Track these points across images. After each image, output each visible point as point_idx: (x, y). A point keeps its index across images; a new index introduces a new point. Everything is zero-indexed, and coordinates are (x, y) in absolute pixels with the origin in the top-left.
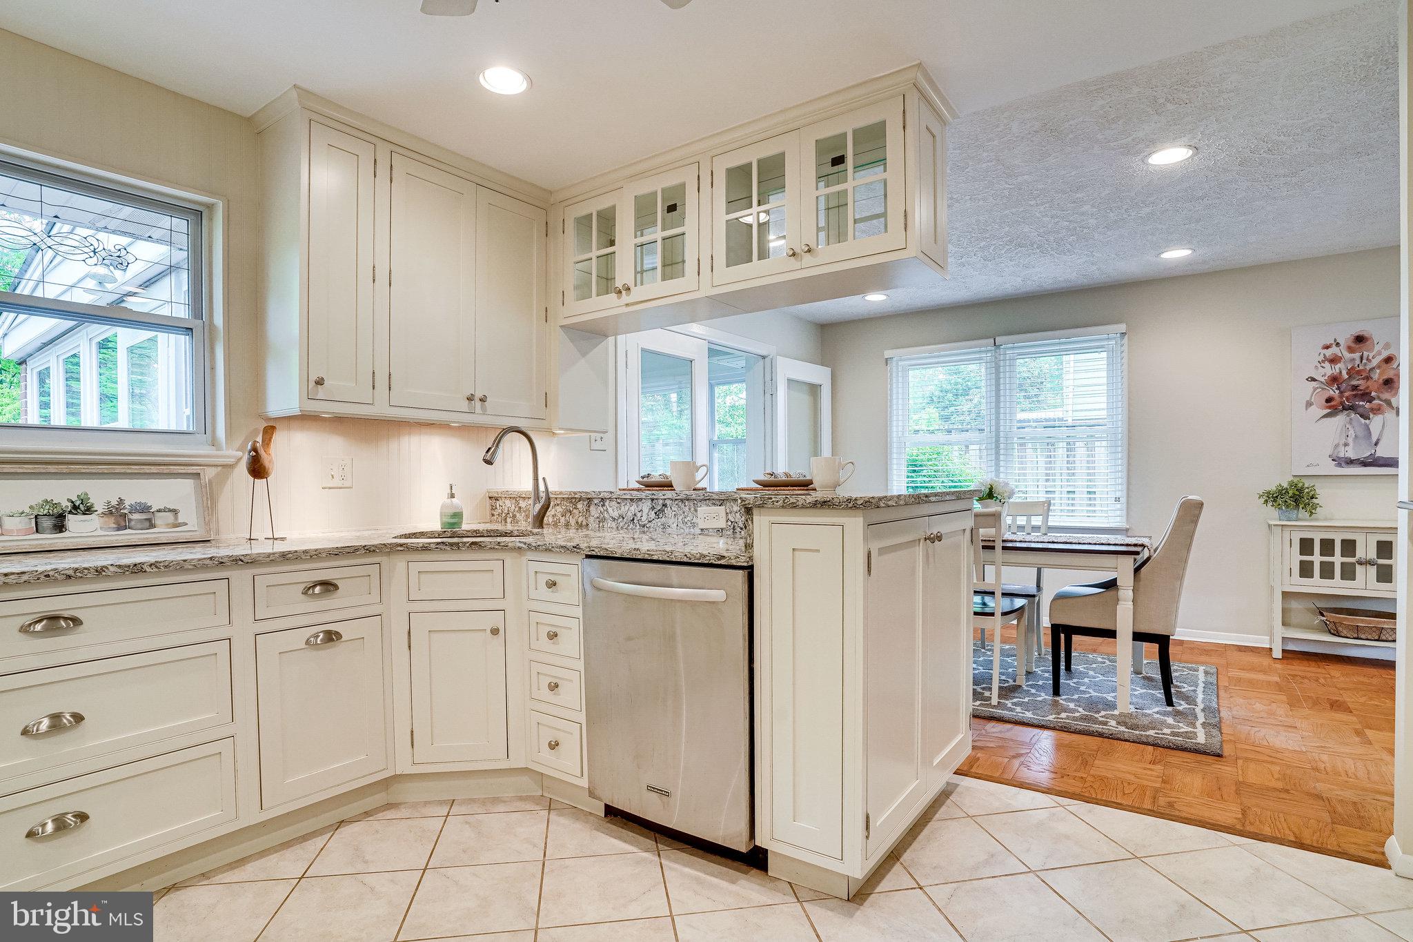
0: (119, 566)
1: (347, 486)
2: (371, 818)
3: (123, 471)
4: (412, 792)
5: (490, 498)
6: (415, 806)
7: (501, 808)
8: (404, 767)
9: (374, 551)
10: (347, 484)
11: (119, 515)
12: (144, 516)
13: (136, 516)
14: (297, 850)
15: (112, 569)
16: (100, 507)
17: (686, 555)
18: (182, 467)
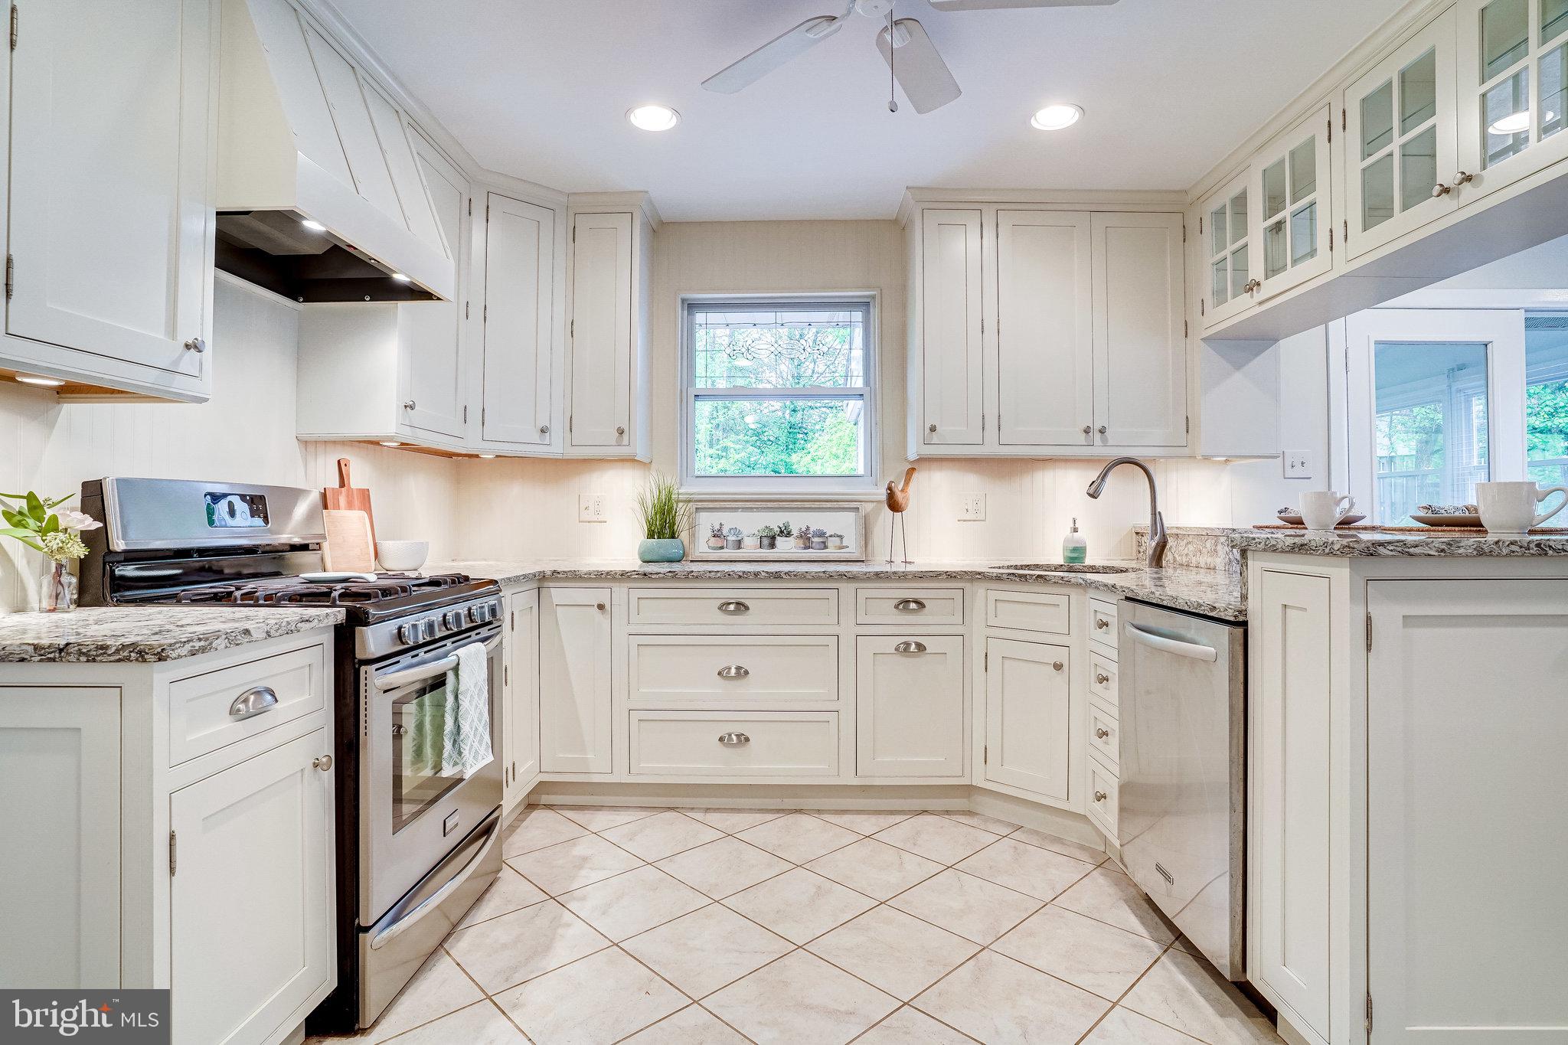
0: (767, 572)
1: (981, 519)
2: (946, 816)
3: (809, 506)
4: (986, 805)
5: (1137, 533)
6: (987, 820)
7: (1056, 848)
8: (977, 781)
9: (955, 577)
10: (982, 517)
11: (806, 539)
12: (820, 540)
13: (816, 540)
14: (873, 819)
15: (763, 574)
16: (795, 532)
17: (1186, 603)
18: (847, 503)
